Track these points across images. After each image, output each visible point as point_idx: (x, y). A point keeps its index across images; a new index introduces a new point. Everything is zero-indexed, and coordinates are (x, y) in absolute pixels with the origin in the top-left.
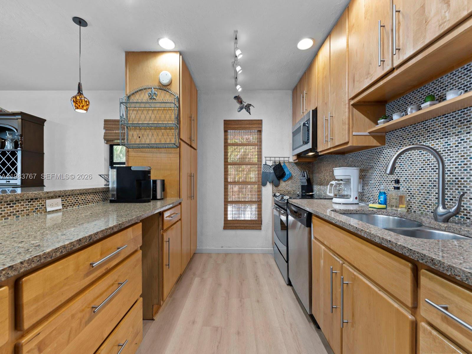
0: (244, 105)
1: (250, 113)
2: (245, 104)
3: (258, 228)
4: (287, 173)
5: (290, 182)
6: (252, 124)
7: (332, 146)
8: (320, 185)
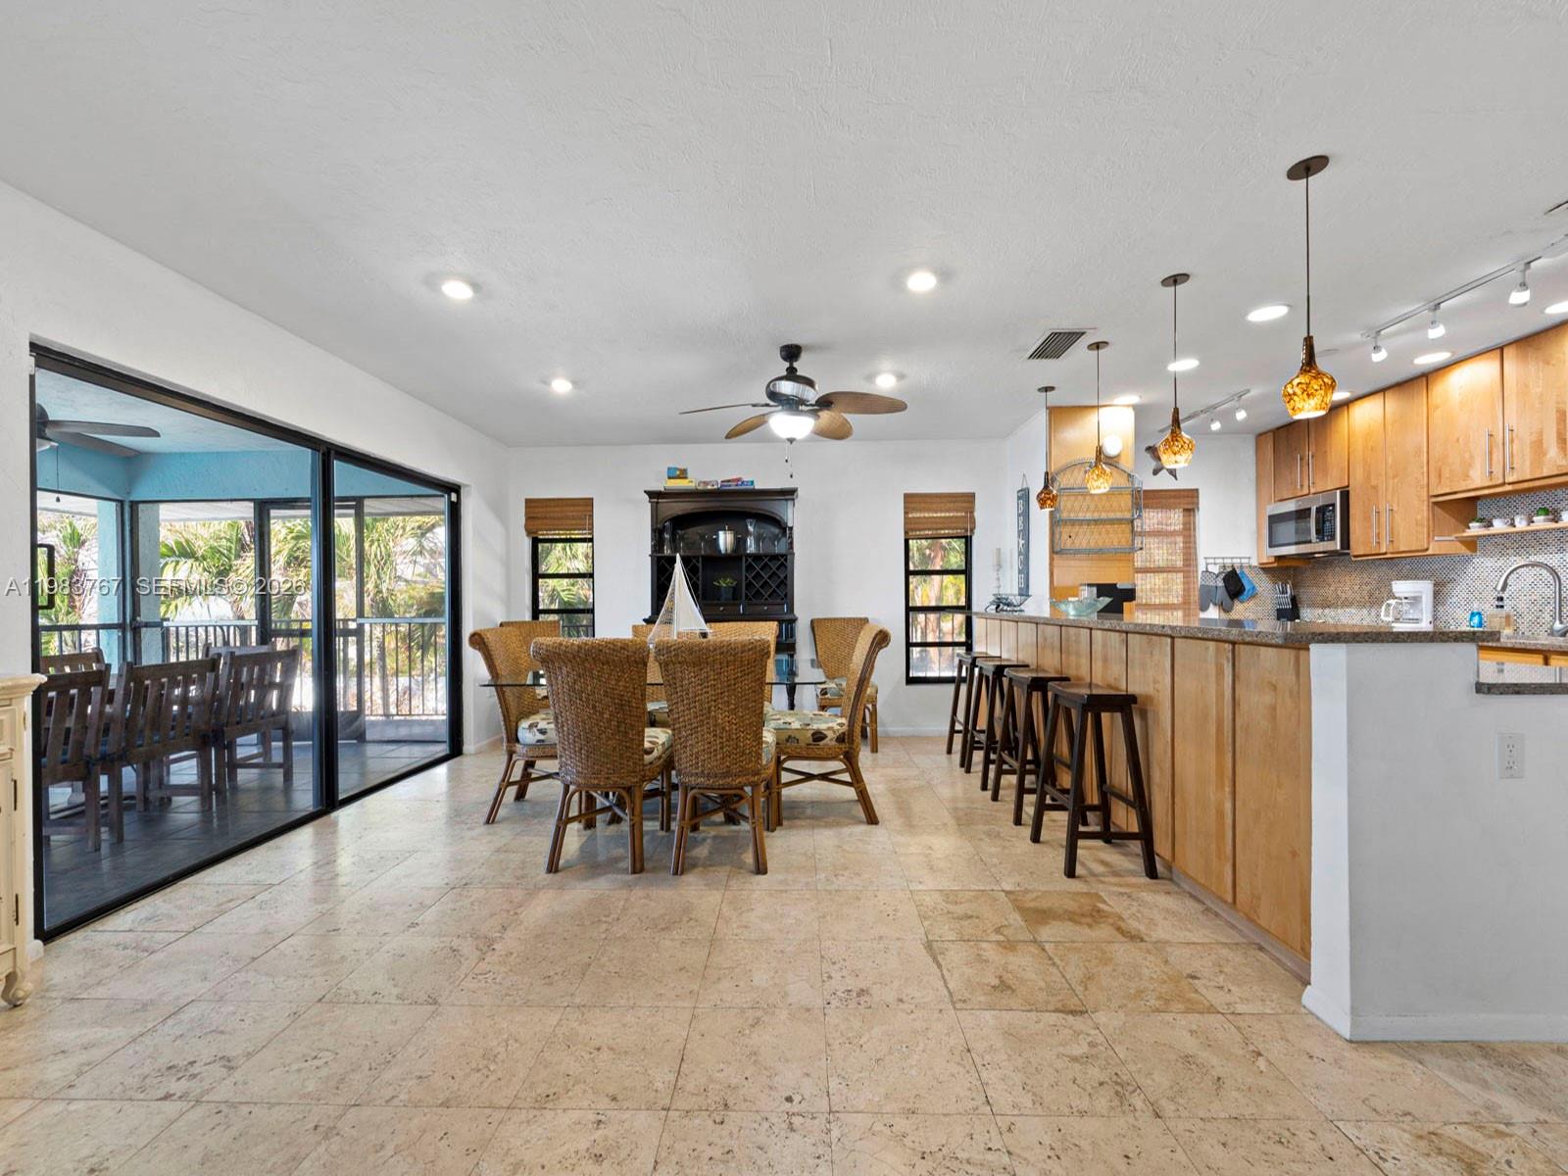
1: (1176, 479)
4: (1247, 587)
5: (1251, 603)
6: (1179, 498)
7: (1391, 550)
8: (1323, 607)
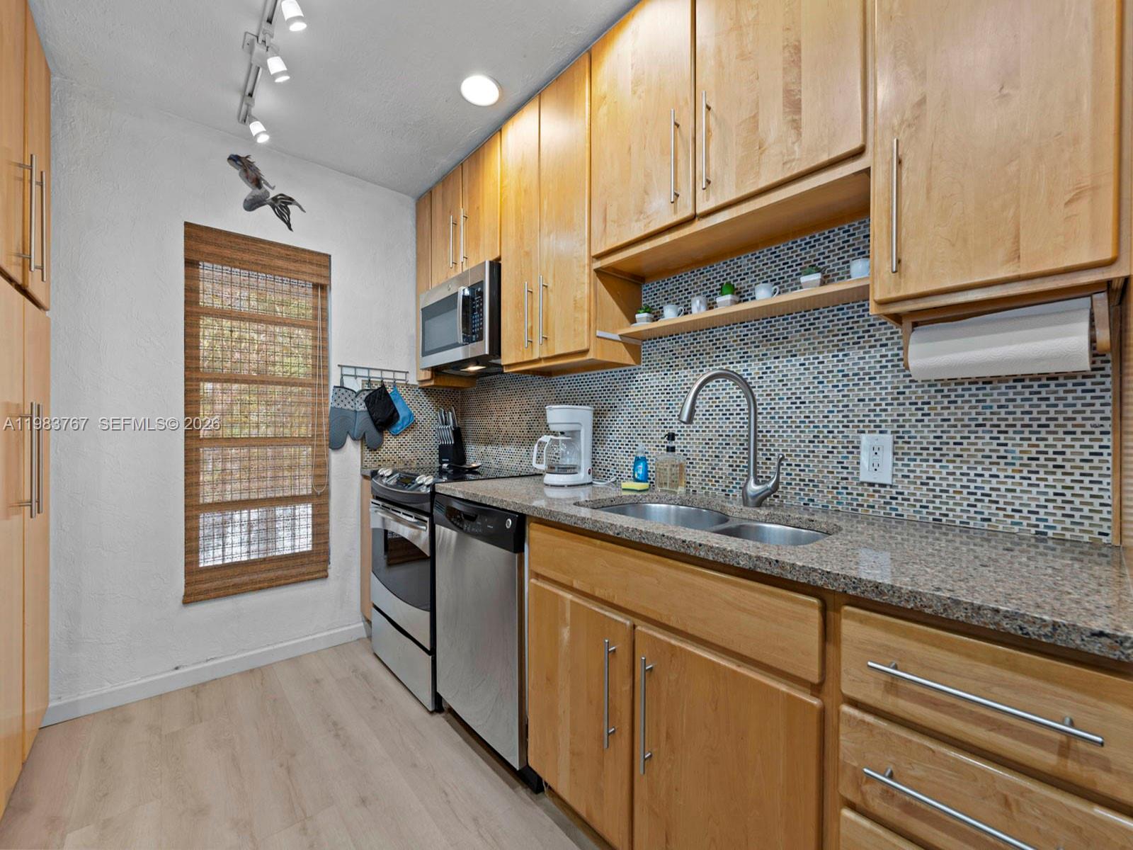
0: (267, 193)
2: (273, 194)
3: (317, 575)
4: (402, 413)
6: (296, 261)
